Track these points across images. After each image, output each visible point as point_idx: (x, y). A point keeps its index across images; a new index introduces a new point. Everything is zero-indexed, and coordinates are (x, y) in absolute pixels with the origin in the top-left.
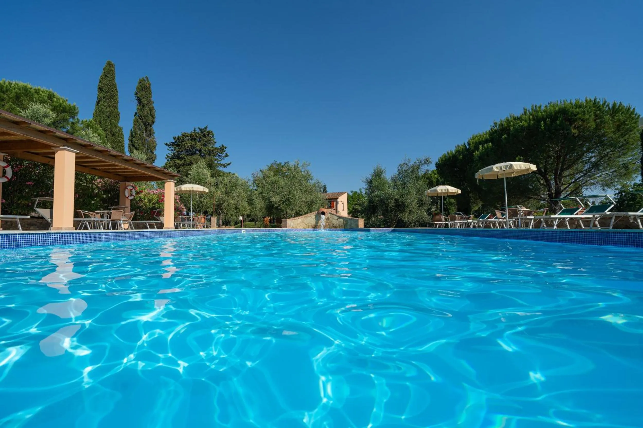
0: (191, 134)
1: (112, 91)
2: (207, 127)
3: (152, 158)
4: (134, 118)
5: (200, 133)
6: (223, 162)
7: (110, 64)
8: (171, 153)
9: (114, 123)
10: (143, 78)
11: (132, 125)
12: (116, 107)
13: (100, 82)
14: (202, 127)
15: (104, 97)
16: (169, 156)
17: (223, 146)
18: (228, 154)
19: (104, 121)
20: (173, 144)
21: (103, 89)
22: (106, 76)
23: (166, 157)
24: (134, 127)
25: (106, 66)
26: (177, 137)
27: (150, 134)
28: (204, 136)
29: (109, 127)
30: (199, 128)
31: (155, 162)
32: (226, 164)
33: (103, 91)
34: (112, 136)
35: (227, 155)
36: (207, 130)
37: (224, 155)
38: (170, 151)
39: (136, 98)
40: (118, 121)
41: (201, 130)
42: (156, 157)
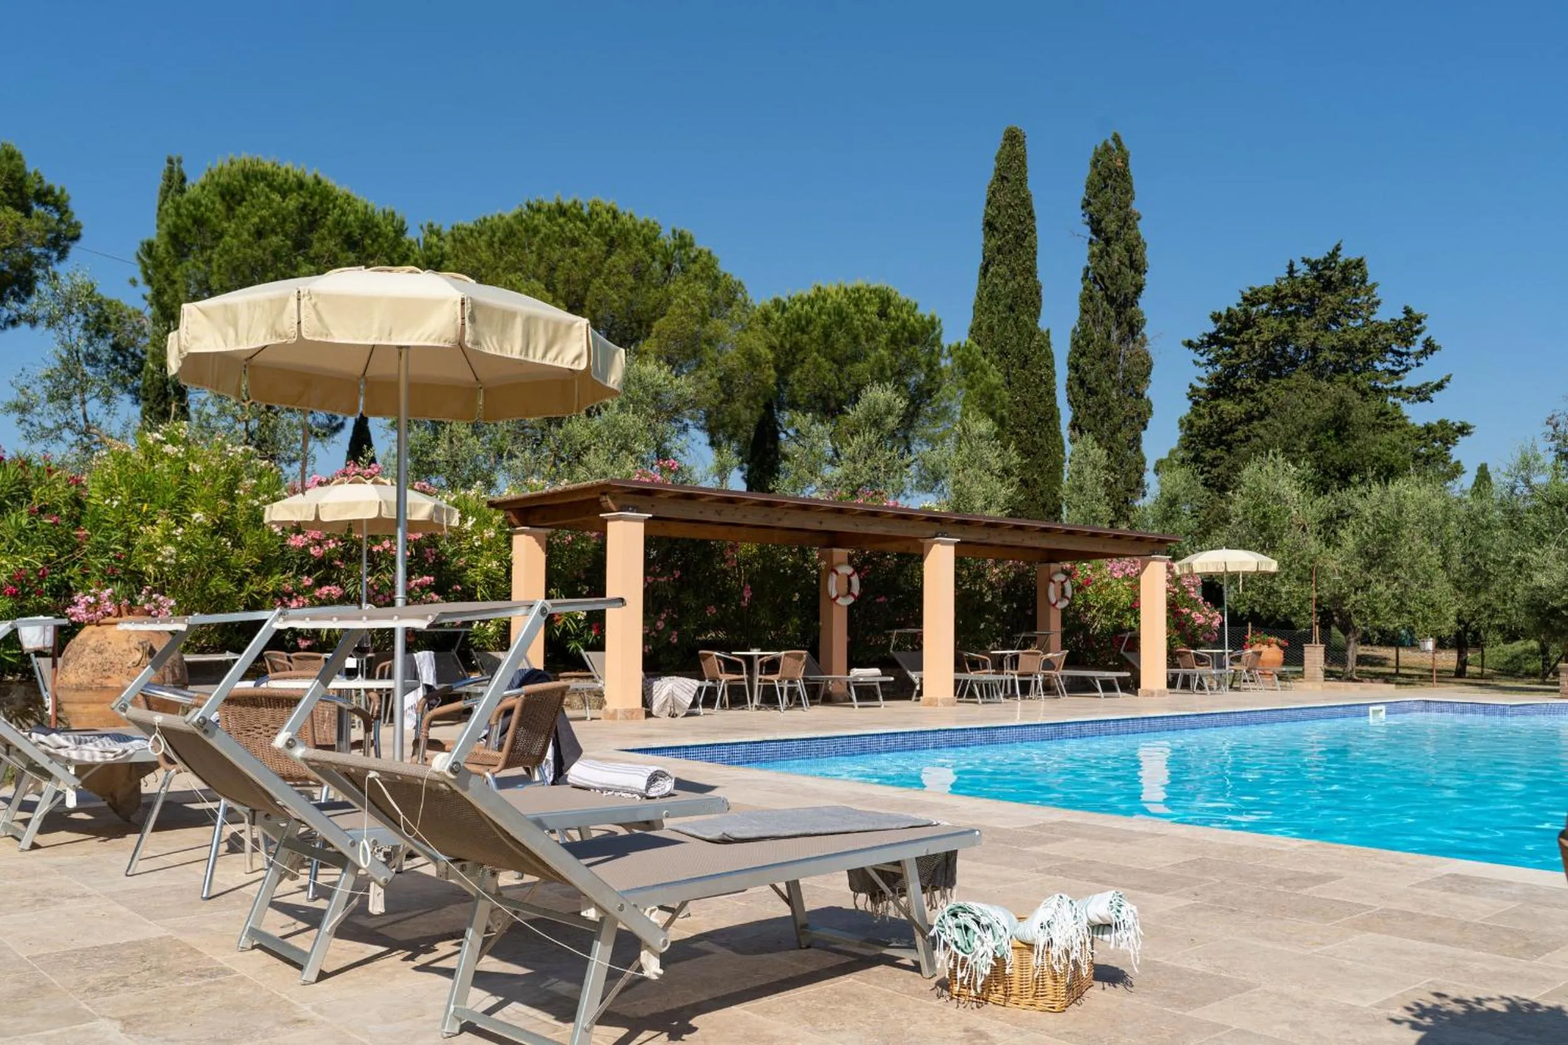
0: (1277, 290)
1: (1021, 222)
2: (1338, 248)
3: (1139, 415)
4: (1081, 286)
5: (1310, 281)
6: (1412, 379)
7: (1013, 138)
8: (1205, 376)
9: (1026, 325)
10: (1105, 144)
11: (1077, 314)
12: (1031, 271)
13: (989, 203)
14: (1318, 255)
15: (999, 250)
16: (1198, 390)
17: (1408, 311)
18: (1436, 344)
19: (999, 326)
20: (1213, 339)
21: (997, 225)
22: (1004, 178)
23: (1189, 390)
24: (1081, 319)
25: (1003, 147)
26: (1224, 313)
27: (1133, 328)
28: (1329, 286)
29: (1015, 341)
30: (1305, 261)
31: (1149, 425)
32: (1427, 384)
33: (996, 229)
34: (1023, 368)
35: (1430, 348)
36: (1341, 260)
37: (1418, 347)
38: (1201, 366)
39: (1087, 219)
40: (1036, 315)
41: (1313, 266)
42: (1150, 411)
